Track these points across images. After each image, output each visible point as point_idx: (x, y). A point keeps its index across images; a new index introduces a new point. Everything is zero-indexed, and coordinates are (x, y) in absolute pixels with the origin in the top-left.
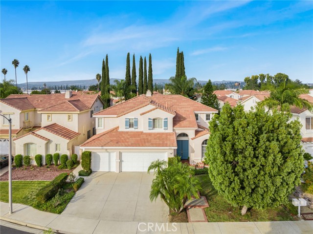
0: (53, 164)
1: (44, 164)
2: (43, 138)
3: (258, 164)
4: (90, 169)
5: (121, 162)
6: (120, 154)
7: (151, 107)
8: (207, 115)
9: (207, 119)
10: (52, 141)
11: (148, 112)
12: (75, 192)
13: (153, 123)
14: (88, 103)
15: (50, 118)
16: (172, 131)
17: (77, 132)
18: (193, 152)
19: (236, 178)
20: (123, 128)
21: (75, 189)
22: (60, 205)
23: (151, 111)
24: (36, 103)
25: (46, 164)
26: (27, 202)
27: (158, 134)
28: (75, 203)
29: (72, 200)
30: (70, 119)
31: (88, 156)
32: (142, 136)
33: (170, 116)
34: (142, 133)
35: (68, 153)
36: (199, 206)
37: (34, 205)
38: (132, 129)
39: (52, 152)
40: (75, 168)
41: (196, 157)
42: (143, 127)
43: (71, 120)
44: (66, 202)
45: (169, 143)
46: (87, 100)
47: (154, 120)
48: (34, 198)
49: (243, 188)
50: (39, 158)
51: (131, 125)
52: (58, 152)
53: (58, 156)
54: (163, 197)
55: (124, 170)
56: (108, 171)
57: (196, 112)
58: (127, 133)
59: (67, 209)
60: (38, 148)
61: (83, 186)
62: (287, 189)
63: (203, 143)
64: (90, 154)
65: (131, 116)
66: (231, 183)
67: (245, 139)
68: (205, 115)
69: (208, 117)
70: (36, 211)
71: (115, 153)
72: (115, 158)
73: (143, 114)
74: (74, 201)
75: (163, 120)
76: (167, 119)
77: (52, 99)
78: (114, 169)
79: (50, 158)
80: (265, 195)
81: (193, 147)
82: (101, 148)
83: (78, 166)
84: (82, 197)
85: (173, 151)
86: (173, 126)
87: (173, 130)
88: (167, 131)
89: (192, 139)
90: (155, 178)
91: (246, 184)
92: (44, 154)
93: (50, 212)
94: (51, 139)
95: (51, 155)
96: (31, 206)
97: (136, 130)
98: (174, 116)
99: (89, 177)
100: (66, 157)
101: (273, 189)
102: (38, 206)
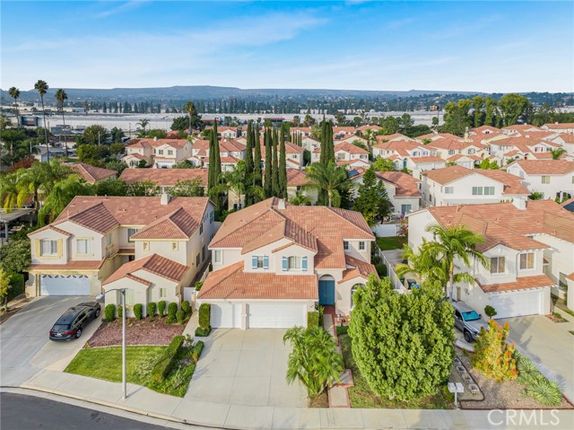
0: (156, 315)
1: (145, 315)
2: (144, 281)
3: (400, 355)
4: (210, 327)
5: (248, 315)
6: (248, 306)
7: (286, 241)
8: (360, 243)
9: (360, 248)
10: (155, 285)
11: (282, 248)
12: (194, 363)
13: (289, 262)
14: (196, 214)
15: (147, 246)
16: (312, 274)
17: (185, 265)
18: (340, 298)
19: (378, 367)
20: (249, 268)
21: (196, 359)
22: (182, 385)
23: (286, 247)
24: (119, 214)
25: (148, 316)
26: (139, 380)
27: (295, 277)
28: (199, 380)
29: (194, 375)
30: (175, 247)
31: (206, 311)
32: (276, 281)
33: (311, 254)
34: (274, 275)
35: (177, 300)
36: (343, 385)
37: (150, 385)
38: (260, 270)
39: (156, 299)
40: (188, 321)
41: (345, 305)
42: (276, 267)
43: (176, 249)
44: (187, 379)
45: (308, 292)
46: (194, 209)
47: (289, 258)
48: (146, 375)
49: (386, 378)
50: (139, 309)
51: (260, 265)
52: (163, 299)
53: (163, 305)
54: (302, 378)
55: (252, 325)
56: (231, 327)
57: (345, 240)
58: (254, 275)
59: (190, 390)
60: (136, 295)
61: (203, 353)
62: (432, 382)
63: (353, 288)
64: (209, 306)
65: (260, 253)
66: (373, 370)
67: (387, 327)
68: (358, 243)
69: (362, 245)
70: (154, 393)
71: (241, 305)
72: (240, 312)
73: (276, 251)
74: (196, 378)
75: (302, 259)
76: (306, 257)
77: (141, 205)
78: (240, 324)
79: (153, 307)
80: (408, 388)
81: (340, 292)
82: (223, 300)
83: (190, 316)
84: (205, 370)
85: (314, 304)
86: (315, 266)
87: (315, 272)
88: (306, 274)
89: (339, 283)
90: (292, 352)
91: (388, 373)
92: (144, 303)
93: (171, 394)
94: (153, 282)
95: (154, 304)
96: (146, 385)
97: (267, 271)
98: (315, 254)
99: (208, 338)
100: (174, 306)
101: (416, 382)
102: (156, 387)
